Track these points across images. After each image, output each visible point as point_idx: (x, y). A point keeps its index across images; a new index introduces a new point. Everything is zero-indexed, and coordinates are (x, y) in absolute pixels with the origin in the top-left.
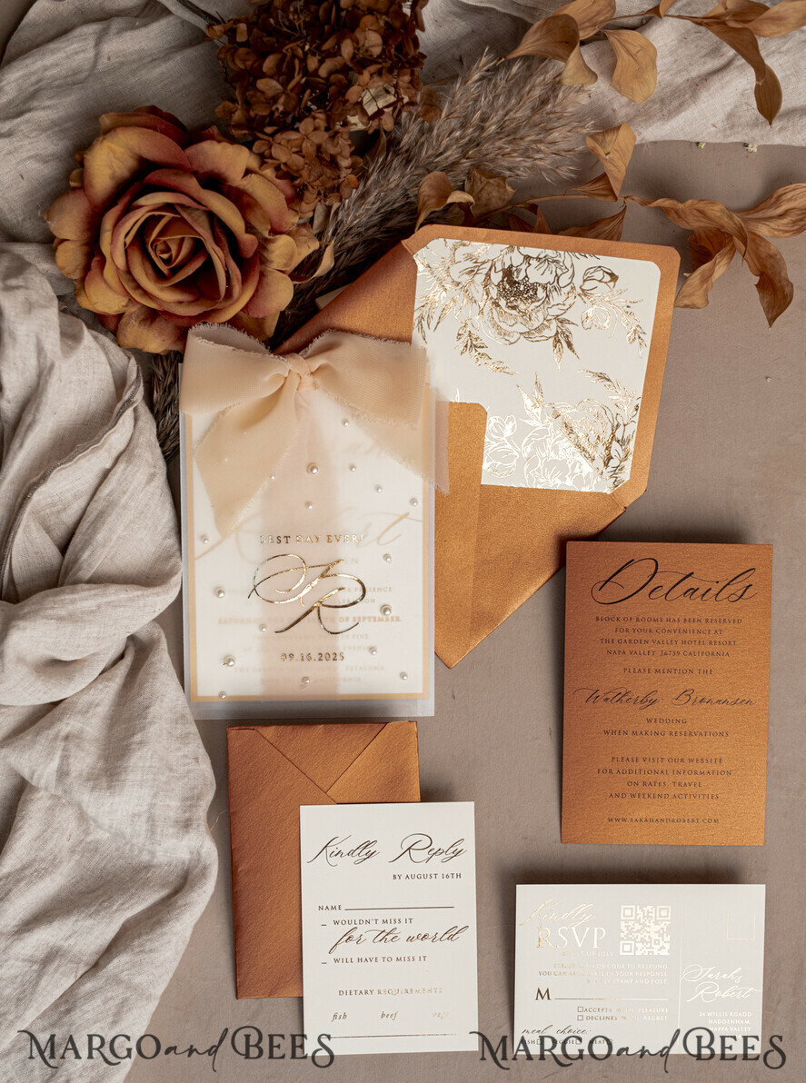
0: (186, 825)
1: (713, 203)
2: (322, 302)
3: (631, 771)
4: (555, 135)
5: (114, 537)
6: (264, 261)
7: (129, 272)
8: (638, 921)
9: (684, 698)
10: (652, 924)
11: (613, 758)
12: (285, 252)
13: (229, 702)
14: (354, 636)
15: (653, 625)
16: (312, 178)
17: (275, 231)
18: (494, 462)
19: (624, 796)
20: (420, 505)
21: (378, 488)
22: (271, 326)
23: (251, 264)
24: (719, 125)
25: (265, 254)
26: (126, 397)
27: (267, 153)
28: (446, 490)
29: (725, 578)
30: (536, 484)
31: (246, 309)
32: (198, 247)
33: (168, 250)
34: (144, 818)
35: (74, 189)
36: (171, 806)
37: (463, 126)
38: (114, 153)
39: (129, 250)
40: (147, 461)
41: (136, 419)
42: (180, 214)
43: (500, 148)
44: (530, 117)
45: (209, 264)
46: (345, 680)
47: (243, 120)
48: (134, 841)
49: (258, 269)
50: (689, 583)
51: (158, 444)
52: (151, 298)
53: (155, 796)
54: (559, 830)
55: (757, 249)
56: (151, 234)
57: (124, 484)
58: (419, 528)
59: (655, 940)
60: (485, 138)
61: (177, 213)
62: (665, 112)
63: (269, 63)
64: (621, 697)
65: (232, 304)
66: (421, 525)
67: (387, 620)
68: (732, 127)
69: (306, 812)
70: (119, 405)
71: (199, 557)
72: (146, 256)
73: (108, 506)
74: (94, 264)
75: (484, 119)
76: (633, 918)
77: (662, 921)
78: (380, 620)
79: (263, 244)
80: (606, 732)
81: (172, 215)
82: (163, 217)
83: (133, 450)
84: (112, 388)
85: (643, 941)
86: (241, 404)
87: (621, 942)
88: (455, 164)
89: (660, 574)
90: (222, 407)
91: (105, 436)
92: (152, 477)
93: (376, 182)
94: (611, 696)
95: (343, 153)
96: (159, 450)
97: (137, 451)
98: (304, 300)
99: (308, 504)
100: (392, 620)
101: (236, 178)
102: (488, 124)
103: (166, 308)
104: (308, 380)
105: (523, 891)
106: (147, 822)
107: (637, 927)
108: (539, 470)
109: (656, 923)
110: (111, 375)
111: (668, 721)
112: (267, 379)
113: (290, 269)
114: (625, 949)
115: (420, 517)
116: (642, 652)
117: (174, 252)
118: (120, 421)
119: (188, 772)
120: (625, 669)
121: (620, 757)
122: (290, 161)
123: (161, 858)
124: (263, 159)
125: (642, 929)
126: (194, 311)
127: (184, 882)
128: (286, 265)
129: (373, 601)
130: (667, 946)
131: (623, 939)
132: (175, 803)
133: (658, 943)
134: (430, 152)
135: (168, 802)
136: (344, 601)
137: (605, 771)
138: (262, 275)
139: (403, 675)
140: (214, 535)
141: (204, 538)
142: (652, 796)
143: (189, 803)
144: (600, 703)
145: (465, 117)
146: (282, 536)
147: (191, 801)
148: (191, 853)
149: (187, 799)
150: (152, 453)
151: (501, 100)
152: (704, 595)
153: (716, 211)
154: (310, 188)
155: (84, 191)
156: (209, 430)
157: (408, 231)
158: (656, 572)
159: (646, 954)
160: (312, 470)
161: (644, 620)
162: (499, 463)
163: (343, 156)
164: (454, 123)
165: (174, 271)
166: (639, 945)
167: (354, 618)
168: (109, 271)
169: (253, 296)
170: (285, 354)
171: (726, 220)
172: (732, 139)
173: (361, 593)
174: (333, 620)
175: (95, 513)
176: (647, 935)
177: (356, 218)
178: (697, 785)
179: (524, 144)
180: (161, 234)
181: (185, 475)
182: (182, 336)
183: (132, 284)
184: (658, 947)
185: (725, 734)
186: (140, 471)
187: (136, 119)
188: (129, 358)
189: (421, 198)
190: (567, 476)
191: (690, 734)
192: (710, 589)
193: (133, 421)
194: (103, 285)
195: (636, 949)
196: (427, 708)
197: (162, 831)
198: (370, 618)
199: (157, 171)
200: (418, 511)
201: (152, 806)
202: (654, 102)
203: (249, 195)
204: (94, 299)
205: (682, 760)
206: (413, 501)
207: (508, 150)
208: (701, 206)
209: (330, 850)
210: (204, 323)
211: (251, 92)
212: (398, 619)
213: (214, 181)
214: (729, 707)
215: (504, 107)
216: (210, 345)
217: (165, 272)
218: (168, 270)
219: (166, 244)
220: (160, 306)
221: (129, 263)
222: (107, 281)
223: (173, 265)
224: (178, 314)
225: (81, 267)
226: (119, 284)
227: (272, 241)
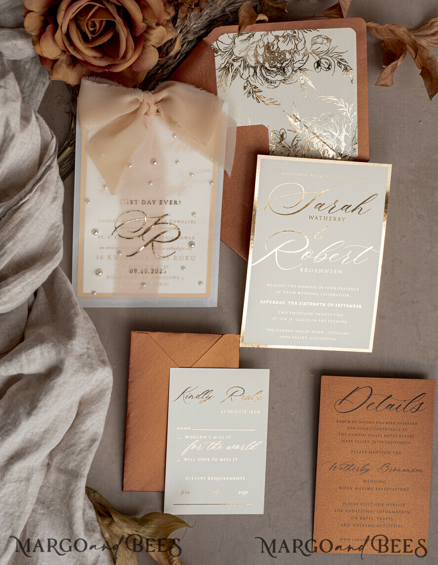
6: (146, 40)
7: (68, 35)
12: (159, 35)
23: (139, 40)
25: (147, 36)
31: (131, 66)
32: (110, 26)
33: (94, 25)
39: (70, 25)
42: (105, 6)
45: (116, 38)
49: (142, 43)
52: (78, 53)
56: (87, 16)
65: (125, 62)
72: (79, 27)
74: (49, 28)
79: (149, 30)
81: (100, 6)
82: (95, 6)
103: (87, 59)
113: (159, 45)
117: (98, 28)
126: (103, 63)
128: (158, 43)
138: (144, 48)
146: (133, 200)
165: (94, 39)
168: (58, 35)
169: (139, 57)
180: (92, 17)
183: (68, 43)
189: (241, 18)
194: (51, 41)
203: (145, 1)
204: (44, 49)
217: (90, 38)
218: (92, 37)
219: (93, 22)
220: (83, 58)
221: (70, 30)
222: (56, 39)
223: (96, 36)
224: (93, 64)
225: (38, 28)
226: (62, 42)
227: (154, 29)
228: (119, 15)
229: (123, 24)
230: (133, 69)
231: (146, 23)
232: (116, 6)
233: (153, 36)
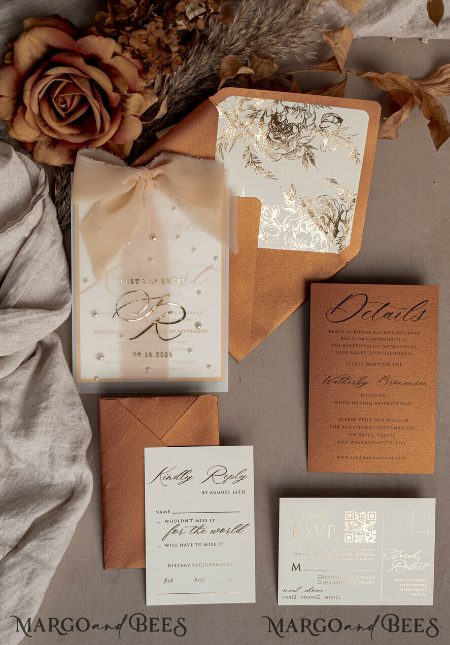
0: (73, 459)
1: (401, 75)
2: (159, 135)
3: (351, 427)
4: (304, 33)
5: (30, 280)
6: (124, 110)
7: (40, 116)
8: (356, 521)
9: (384, 381)
10: (365, 523)
11: (340, 419)
12: (137, 103)
13: (100, 383)
14: (178, 342)
15: (365, 335)
16: (154, 59)
17: (131, 91)
18: (266, 234)
19: (346, 442)
20: (219, 261)
21: (194, 250)
22: (128, 150)
23: (116, 111)
24: (405, 27)
25: (125, 105)
26: (38, 193)
27: (126, 43)
28: (236, 251)
29: (410, 306)
30: (291, 248)
31: (112, 139)
32: (84, 101)
33: (65, 102)
34: (47, 455)
35: (8, 65)
36: (64, 448)
37: (247, 27)
38: (32, 42)
39: (41, 102)
40: (51, 232)
41: (44, 207)
42: (72, 80)
43: (270, 41)
44: (288, 22)
45: (90, 112)
46: (172, 369)
47: (112, 23)
48: (41, 469)
49: (120, 114)
50: (388, 309)
51: (57, 222)
52: (54, 132)
53: (54, 441)
54: (306, 464)
55: (429, 103)
56: (55, 93)
57: (36, 247)
58: (219, 274)
59: (366, 533)
60: (261, 34)
61: (71, 80)
62: (371, 19)
64: (345, 380)
65: (104, 136)
66: (221, 272)
67: (199, 332)
68: (413, 28)
69: (148, 451)
70: (34, 198)
71: (83, 292)
72: (51, 106)
73: (26, 260)
74: (19, 111)
75: (260, 23)
76: (353, 519)
77: (371, 521)
78: (195, 332)
79: (124, 99)
80: (336, 402)
81: (68, 81)
82: (62, 82)
83: (42, 226)
84: (29, 187)
85: (359, 534)
86: (109, 198)
87: (345, 535)
88: (242, 50)
89: (370, 304)
90: (97, 200)
91: (25, 217)
92: (54, 242)
93: (193, 61)
94: (338, 380)
95: (174, 43)
96: (58, 226)
97: (45, 226)
98: (148, 133)
99: (150, 259)
100: (202, 331)
101: (107, 59)
102: (262, 26)
103: (64, 138)
104: (151, 183)
105: (284, 502)
106: (49, 457)
107: (356, 525)
108: (293, 239)
109: (367, 522)
110: (28, 179)
111: (374, 396)
112: (125, 182)
113: (140, 114)
114: (348, 538)
115: (220, 267)
116: (358, 352)
117: (68, 104)
118: (34, 208)
119: (75, 426)
120: (347, 363)
121: (344, 418)
122: (141, 48)
123: (57, 480)
124: (124, 46)
125: (358, 526)
126: (80, 140)
127: (71, 495)
128: (138, 112)
129: (190, 320)
130: (374, 537)
131: (346, 532)
132: (66, 446)
133: (368, 534)
134: (227, 43)
135: (62, 445)
136: (172, 319)
137: (334, 427)
138: (123, 118)
139: (209, 366)
140: (92, 279)
141: (85, 280)
142: (364, 442)
143: (75, 445)
144: (332, 384)
145: (248, 22)
146: (134, 279)
147: (76, 444)
148: (77, 477)
149: (74, 443)
150: (54, 228)
151: (271, 11)
152: (396, 317)
153: (403, 79)
154: (153, 64)
155: (14, 66)
156: (89, 213)
157: (213, 91)
158: (366, 302)
159: (361, 542)
160: (153, 238)
161: (359, 332)
162: (269, 234)
163: (173, 45)
164: (241, 25)
165: (69, 116)
166: (357, 537)
167: (179, 330)
168: (28, 115)
169: (117, 131)
170: (137, 166)
171: (409, 85)
172: (413, 36)
173: (183, 315)
174: (165, 332)
175: (19, 264)
176: (362, 530)
177: (180, 83)
178: (392, 436)
179: (284, 38)
180: (61, 92)
181: (74, 241)
182: (73, 156)
183: (41, 123)
184: (369, 537)
185: (409, 404)
186: (46, 239)
187: (47, 22)
188: (40, 169)
189: (222, 71)
190: (311, 243)
191: (388, 404)
192: (400, 313)
193: (42, 207)
194: (25, 124)
195: (354, 539)
196: (223, 387)
197: (58, 463)
198: (188, 330)
199: (59, 54)
200: (218, 264)
201: (52, 447)
202: (364, 12)
203: (115, 69)
204: (19, 133)
205: (383, 420)
206: (215, 258)
207: (275, 42)
208: (393, 76)
209: (163, 475)
210: (87, 147)
211: (117, 6)
212: (206, 331)
213: (94, 60)
214: (412, 387)
215: (273, 15)
216: (91, 161)
217: (63, 116)
218: (65, 114)
219: (63, 98)
220: (60, 137)
221: (41, 110)
222: (27, 121)
223: (68, 112)
224: (71, 141)
225: (11, 113)
226: (35, 123)
227: (129, 97)
230: (115, 142)
231: (119, 93)
233: (130, 105)
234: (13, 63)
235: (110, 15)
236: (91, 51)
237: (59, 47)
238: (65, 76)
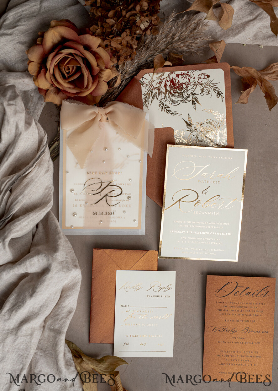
6: (100, 77)
7: (54, 75)
12: (108, 75)
16: (123, 53)
17: (106, 68)
21: (128, 156)
22: (98, 100)
23: (96, 77)
25: (100, 75)
31: (91, 93)
32: (79, 69)
33: (69, 69)
35: (39, 44)
38: (54, 34)
39: (55, 68)
42: (75, 57)
45: (82, 77)
47: (100, 32)
49: (98, 79)
52: (60, 85)
56: (64, 63)
60: (174, 41)
62: (234, 34)
63: (111, 14)
65: (88, 91)
72: (61, 71)
74: (43, 71)
79: (101, 70)
81: (72, 57)
82: (69, 57)
88: (163, 50)
99: (104, 161)
101: (95, 48)
102: (175, 37)
103: (65, 89)
113: (108, 81)
117: (71, 70)
128: (107, 79)
138: (99, 82)
154: (122, 56)
155: (42, 46)
160: (105, 149)
163: (134, 45)
168: (48, 75)
169: (95, 89)
180: (68, 64)
183: (54, 80)
189: (155, 63)
194: (44, 79)
199: (69, 42)
202: (229, 30)
203: (98, 54)
204: (40, 83)
211: (104, 23)
213: (88, 48)
217: (67, 77)
218: (68, 76)
219: (68, 67)
220: (63, 88)
221: (55, 72)
222: (46, 77)
223: (70, 75)
224: (69, 91)
225: (36, 71)
226: (50, 79)
227: (104, 71)
228: (84, 63)
229: (85, 68)
230: (93, 95)
231: (100, 68)
232: (82, 57)
233: (104, 75)
234: (42, 44)
235: (99, 28)
236: (86, 43)
237: (70, 38)
238: (71, 54)
